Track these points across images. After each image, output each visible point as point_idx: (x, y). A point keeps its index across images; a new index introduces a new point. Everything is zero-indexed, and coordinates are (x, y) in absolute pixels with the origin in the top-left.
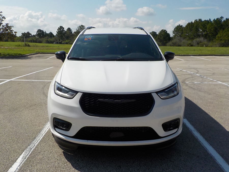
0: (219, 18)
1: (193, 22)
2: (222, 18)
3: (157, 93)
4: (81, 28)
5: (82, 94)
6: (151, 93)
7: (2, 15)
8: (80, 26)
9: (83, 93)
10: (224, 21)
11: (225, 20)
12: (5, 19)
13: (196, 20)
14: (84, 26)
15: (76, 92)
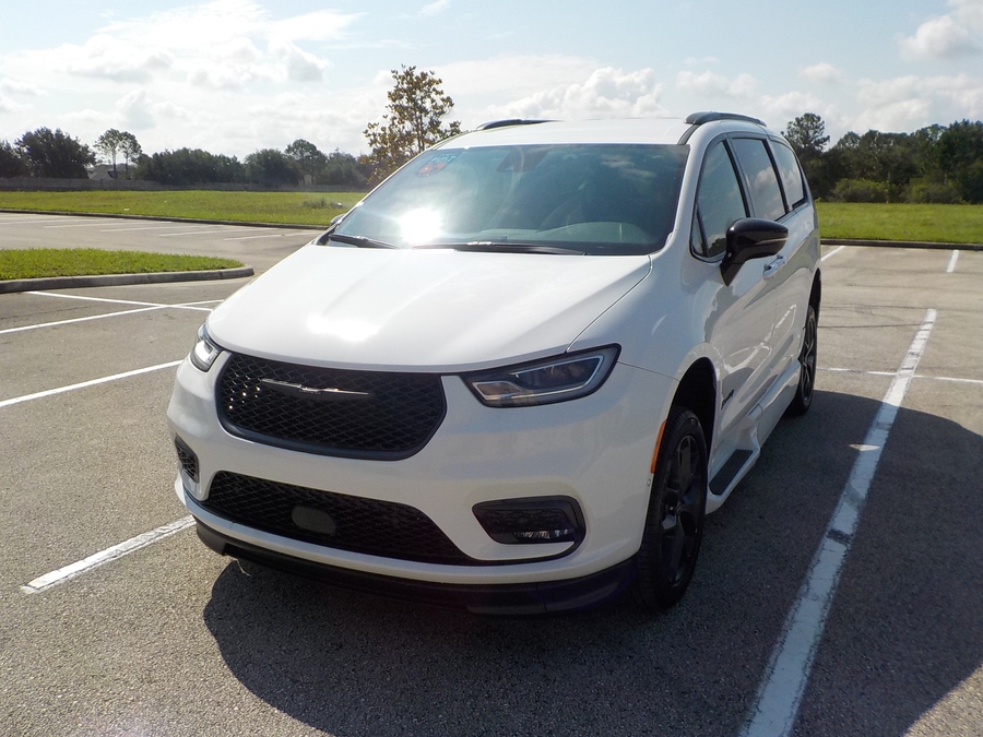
3: (469, 377)
4: (801, 126)
5: (228, 356)
6: (440, 375)
7: (442, 93)
8: (797, 119)
9: (233, 353)
12: (452, 105)
14: (819, 118)
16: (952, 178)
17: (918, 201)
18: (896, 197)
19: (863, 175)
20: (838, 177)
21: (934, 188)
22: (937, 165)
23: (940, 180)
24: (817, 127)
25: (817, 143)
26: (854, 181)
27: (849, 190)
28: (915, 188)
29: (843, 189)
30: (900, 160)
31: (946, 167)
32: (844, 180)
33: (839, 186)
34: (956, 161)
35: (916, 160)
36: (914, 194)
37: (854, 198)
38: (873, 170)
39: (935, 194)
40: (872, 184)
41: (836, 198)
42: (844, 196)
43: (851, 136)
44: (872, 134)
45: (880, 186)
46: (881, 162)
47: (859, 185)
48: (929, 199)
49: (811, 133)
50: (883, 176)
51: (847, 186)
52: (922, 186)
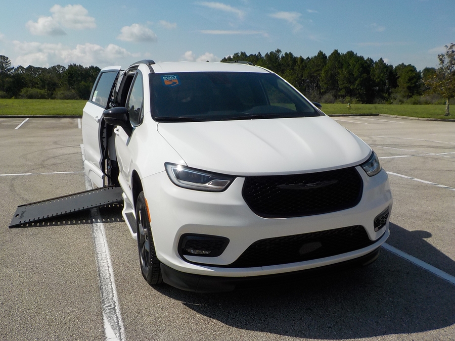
0: (274, 52)
1: (232, 57)
2: (279, 51)
3: (362, 165)
5: (243, 179)
6: (354, 167)
9: (246, 177)
10: (283, 57)
11: (284, 55)
13: (237, 54)
14: (7, 58)
15: (232, 178)
16: (74, 88)
17: (61, 99)
18: (51, 96)
19: (33, 86)
20: (22, 87)
21: (67, 93)
22: (67, 83)
23: (69, 89)
24: (7, 62)
25: (9, 70)
26: (30, 89)
27: (28, 93)
28: (59, 93)
29: (25, 93)
30: (50, 80)
31: (71, 84)
32: (25, 88)
33: (23, 91)
34: (74, 81)
35: (56, 80)
36: (59, 95)
37: (31, 97)
38: (38, 84)
39: (68, 96)
40: (39, 90)
41: (22, 97)
42: (27, 96)
43: (20, 67)
44: (30, 67)
45: (43, 91)
46: (41, 80)
47: (33, 91)
48: (66, 98)
49: (4, 65)
50: (43, 87)
51: (27, 91)
52: (62, 92)
